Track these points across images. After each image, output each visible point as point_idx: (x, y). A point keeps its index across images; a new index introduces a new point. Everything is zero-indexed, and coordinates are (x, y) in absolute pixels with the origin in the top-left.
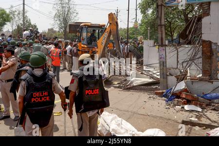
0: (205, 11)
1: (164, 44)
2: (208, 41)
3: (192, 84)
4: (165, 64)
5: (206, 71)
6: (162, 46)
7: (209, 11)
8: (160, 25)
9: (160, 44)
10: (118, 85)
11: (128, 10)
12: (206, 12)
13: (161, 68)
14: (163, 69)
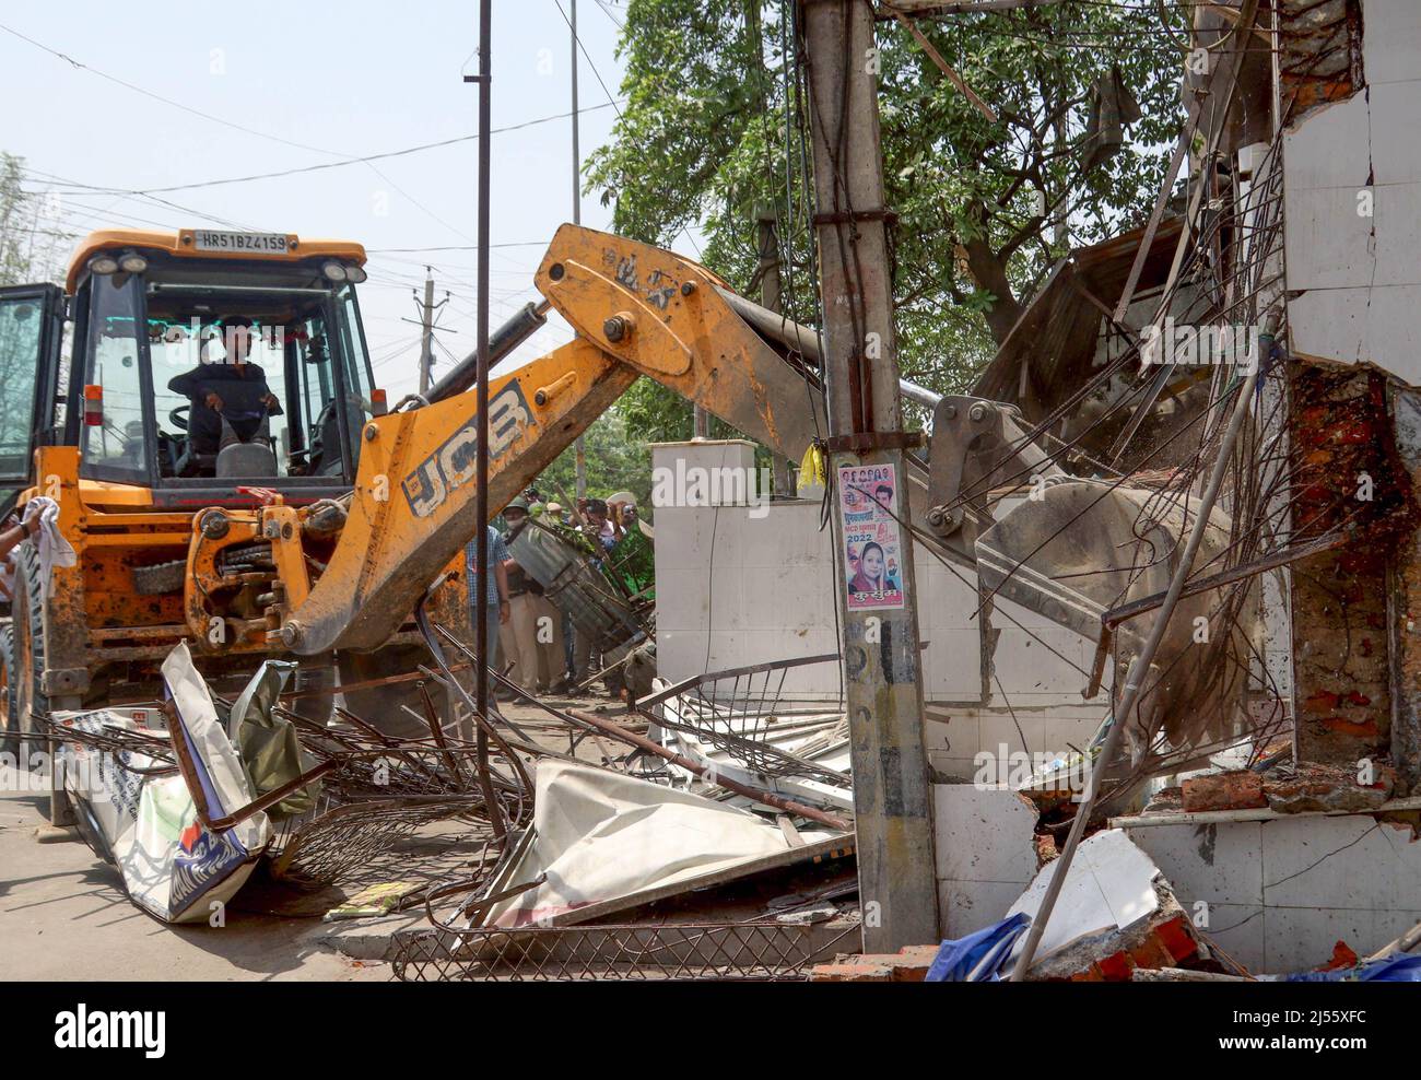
0: (1312, 45)
1: (885, 423)
2: (1348, 374)
3: (1207, 854)
4: (901, 655)
5: (1338, 701)
6: (863, 453)
7: (1356, 44)
8: (836, 219)
9: (846, 429)
10: (386, 930)
11: (484, 80)
12: (1324, 54)
13: (867, 699)
14: (885, 704)
